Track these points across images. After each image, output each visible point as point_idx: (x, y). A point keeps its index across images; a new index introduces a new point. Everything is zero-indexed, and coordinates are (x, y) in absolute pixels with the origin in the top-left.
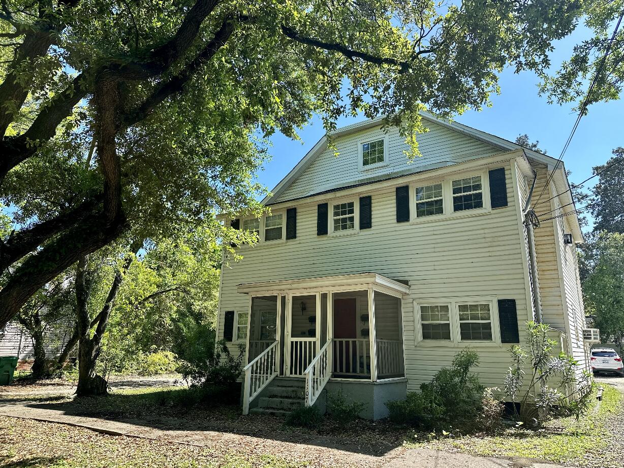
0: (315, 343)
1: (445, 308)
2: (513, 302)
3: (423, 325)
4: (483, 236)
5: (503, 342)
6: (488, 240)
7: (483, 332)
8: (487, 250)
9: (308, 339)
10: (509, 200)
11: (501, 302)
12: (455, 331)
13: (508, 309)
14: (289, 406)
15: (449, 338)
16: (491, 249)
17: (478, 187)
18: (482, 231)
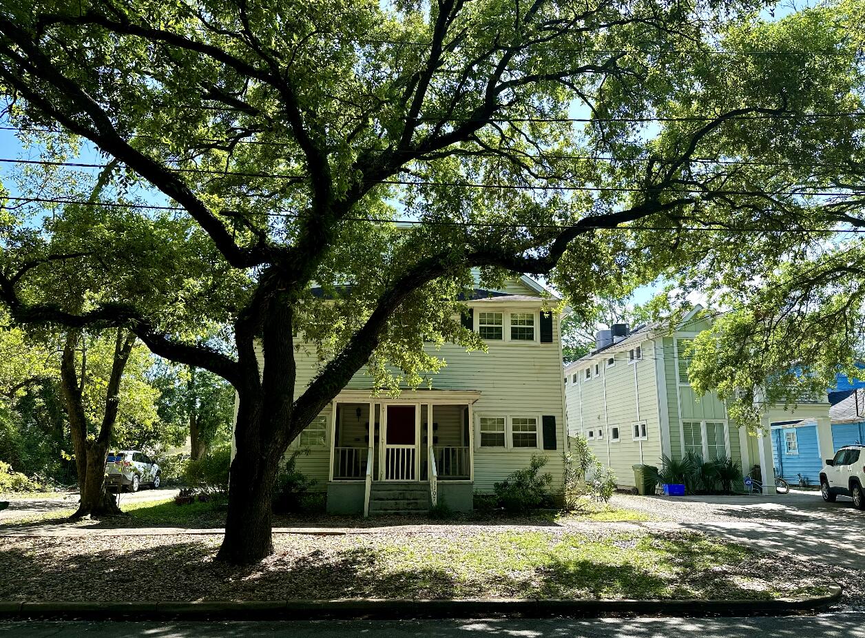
0: (413, 450)
1: (502, 421)
2: (553, 418)
3: (482, 434)
4: (533, 363)
5: (545, 448)
6: (536, 367)
7: (530, 441)
8: (536, 375)
9: (406, 447)
10: (553, 338)
11: (545, 418)
12: (509, 440)
13: (549, 423)
14: (406, 506)
15: (504, 445)
16: (538, 375)
17: (531, 323)
18: (532, 360)
